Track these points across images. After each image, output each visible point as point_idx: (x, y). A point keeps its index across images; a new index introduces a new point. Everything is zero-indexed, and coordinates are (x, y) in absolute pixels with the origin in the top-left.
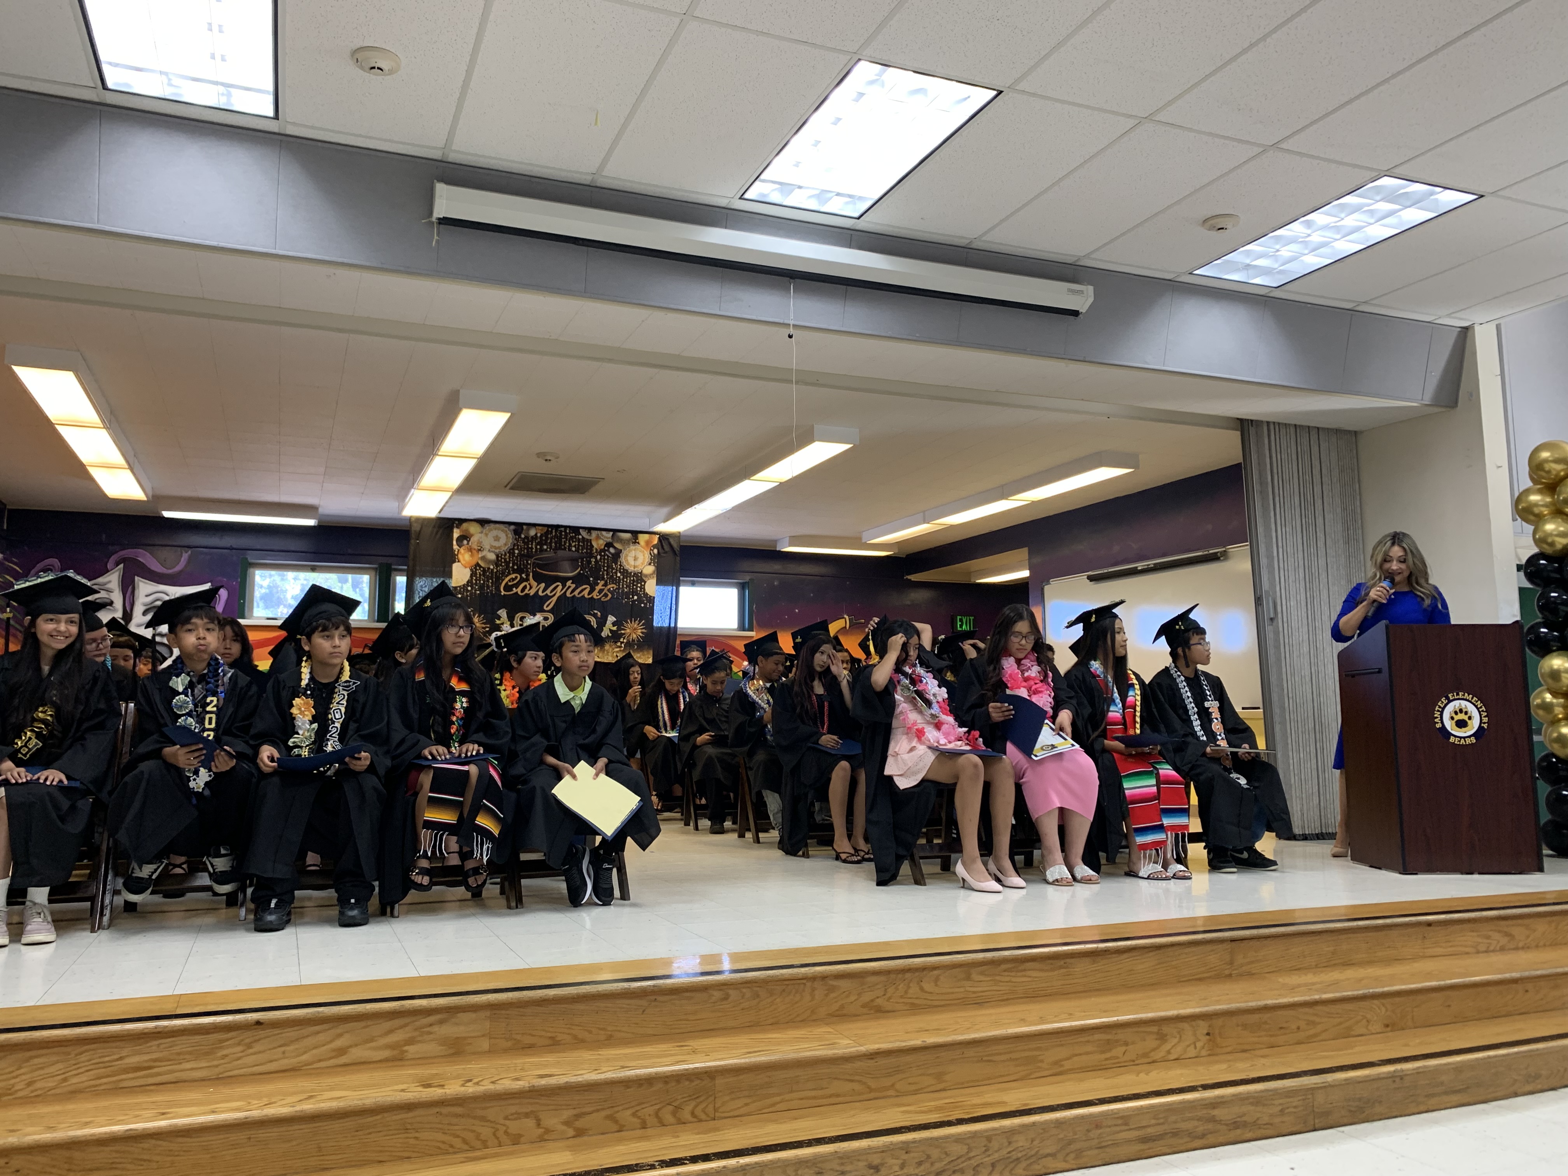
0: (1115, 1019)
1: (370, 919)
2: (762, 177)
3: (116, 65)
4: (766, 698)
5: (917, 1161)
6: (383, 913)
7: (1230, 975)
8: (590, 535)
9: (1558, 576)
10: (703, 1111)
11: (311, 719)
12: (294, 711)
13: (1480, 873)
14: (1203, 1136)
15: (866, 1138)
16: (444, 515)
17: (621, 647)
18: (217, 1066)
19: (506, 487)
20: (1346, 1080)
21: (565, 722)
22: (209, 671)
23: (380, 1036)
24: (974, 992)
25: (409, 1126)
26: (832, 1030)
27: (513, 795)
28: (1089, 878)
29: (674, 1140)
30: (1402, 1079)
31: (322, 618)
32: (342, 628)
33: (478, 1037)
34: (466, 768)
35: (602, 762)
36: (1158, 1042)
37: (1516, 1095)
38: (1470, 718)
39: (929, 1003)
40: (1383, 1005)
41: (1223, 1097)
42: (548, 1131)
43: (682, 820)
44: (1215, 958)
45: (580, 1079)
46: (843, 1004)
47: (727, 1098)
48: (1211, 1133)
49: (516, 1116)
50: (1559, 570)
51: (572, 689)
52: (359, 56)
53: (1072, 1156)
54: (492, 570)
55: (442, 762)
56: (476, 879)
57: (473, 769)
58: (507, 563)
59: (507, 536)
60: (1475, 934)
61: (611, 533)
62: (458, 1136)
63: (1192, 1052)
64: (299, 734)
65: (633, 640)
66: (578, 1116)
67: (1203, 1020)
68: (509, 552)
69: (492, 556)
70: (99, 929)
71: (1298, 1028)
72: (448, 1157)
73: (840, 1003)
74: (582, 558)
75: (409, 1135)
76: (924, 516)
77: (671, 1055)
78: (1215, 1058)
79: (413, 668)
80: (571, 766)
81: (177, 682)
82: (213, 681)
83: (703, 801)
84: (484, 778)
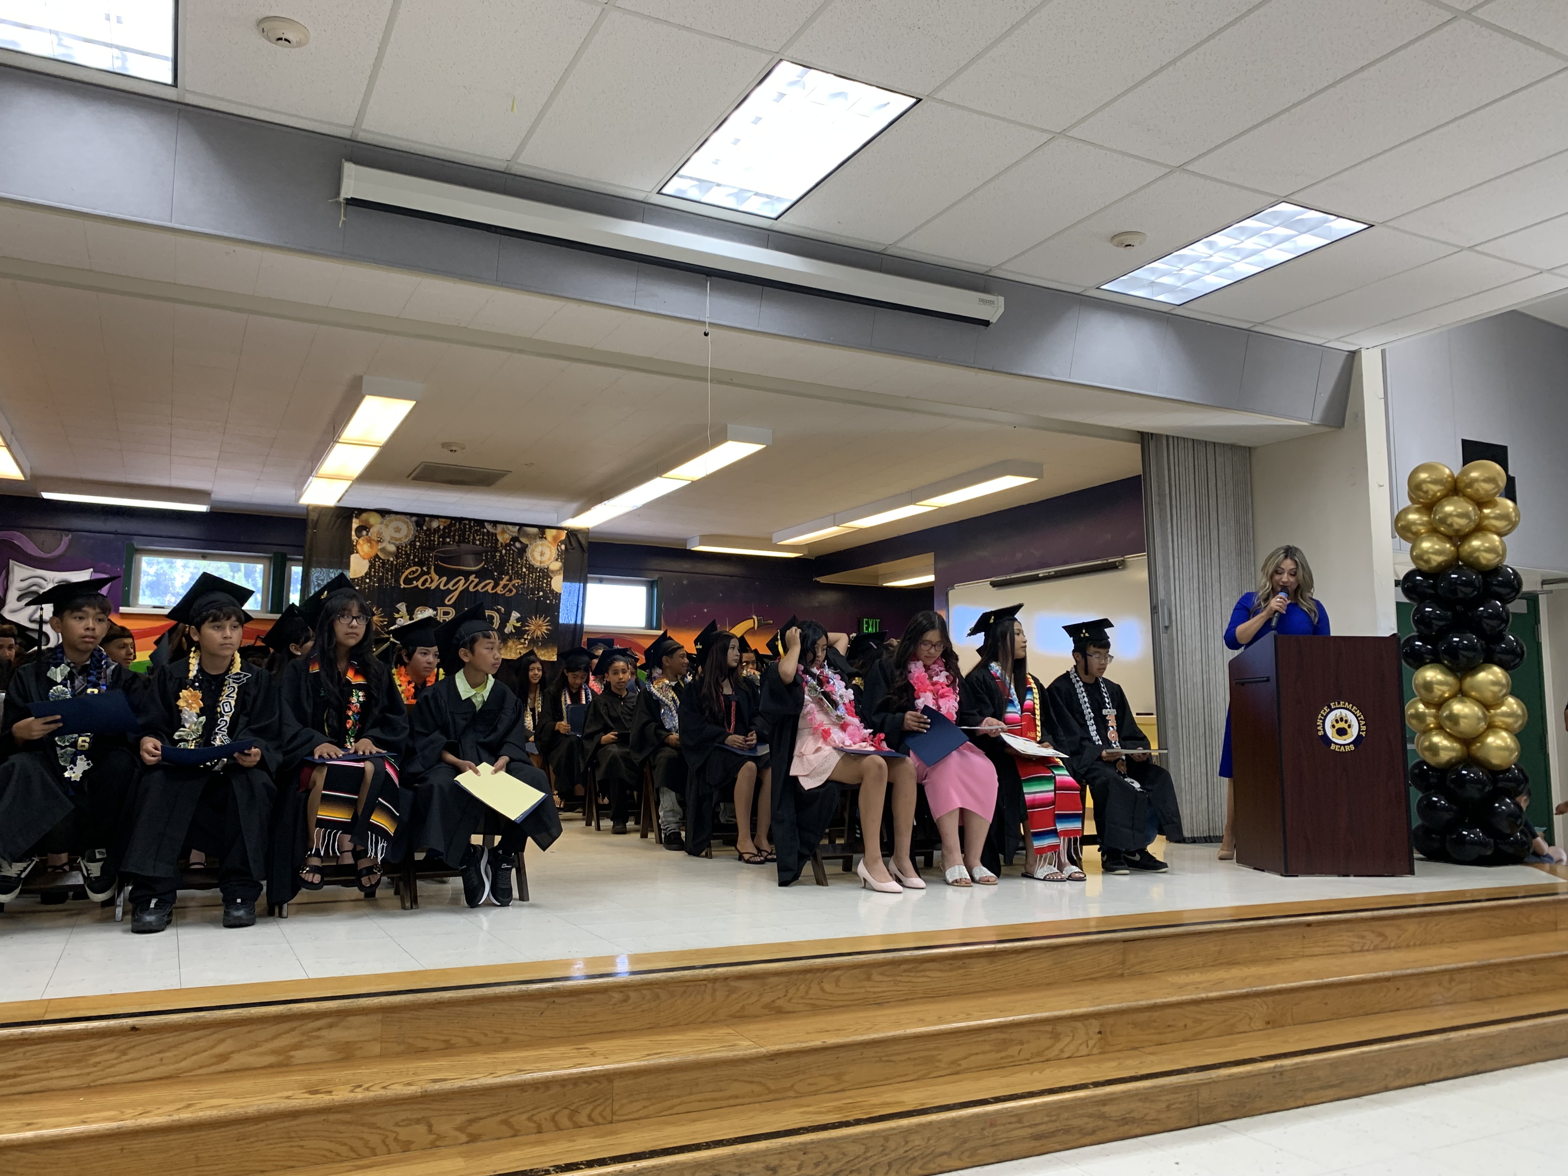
0: (1011, 1018)
1: (257, 920)
2: (681, 172)
4: (671, 696)
5: (815, 1161)
6: (271, 914)
7: (1122, 975)
8: (496, 529)
9: (1432, 592)
10: (601, 1114)
11: (198, 712)
12: (181, 703)
13: (1355, 876)
14: (1093, 1132)
16: (343, 504)
18: (88, 1074)
19: (408, 476)
20: (1230, 1076)
21: (466, 719)
22: (91, 663)
23: (266, 1041)
24: (875, 993)
25: (293, 1135)
26: (733, 1032)
27: (410, 793)
28: (987, 879)
29: (571, 1144)
30: (1281, 1074)
31: (212, 608)
32: (234, 618)
33: (368, 1041)
34: (361, 765)
35: (503, 760)
36: (1052, 1041)
37: (1387, 1089)
38: (1349, 726)
39: (830, 1003)
40: (1265, 1003)
41: (1113, 1094)
42: (440, 1137)
44: (1107, 958)
45: (475, 1083)
46: (743, 1005)
47: (624, 1101)
48: (1101, 1129)
49: (406, 1122)
50: (1434, 586)
51: (473, 686)
52: (266, 25)
53: (967, 1154)
54: (392, 562)
55: (338, 759)
56: (369, 879)
57: (369, 766)
58: (408, 556)
59: (408, 527)
60: (1350, 934)
61: (518, 527)
62: (345, 1144)
63: (1084, 1051)
64: (185, 727)
65: (538, 637)
66: (471, 1122)
67: (1096, 1019)
68: (410, 544)
69: (392, 548)
71: (1185, 1026)
72: (335, 1165)
73: (740, 1005)
74: (486, 552)
75: (293, 1144)
76: (834, 519)
77: (569, 1058)
78: (1106, 1056)
79: (308, 660)
80: (473, 764)
81: (56, 672)
82: (95, 673)
83: (606, 801)
84: (381, 775)
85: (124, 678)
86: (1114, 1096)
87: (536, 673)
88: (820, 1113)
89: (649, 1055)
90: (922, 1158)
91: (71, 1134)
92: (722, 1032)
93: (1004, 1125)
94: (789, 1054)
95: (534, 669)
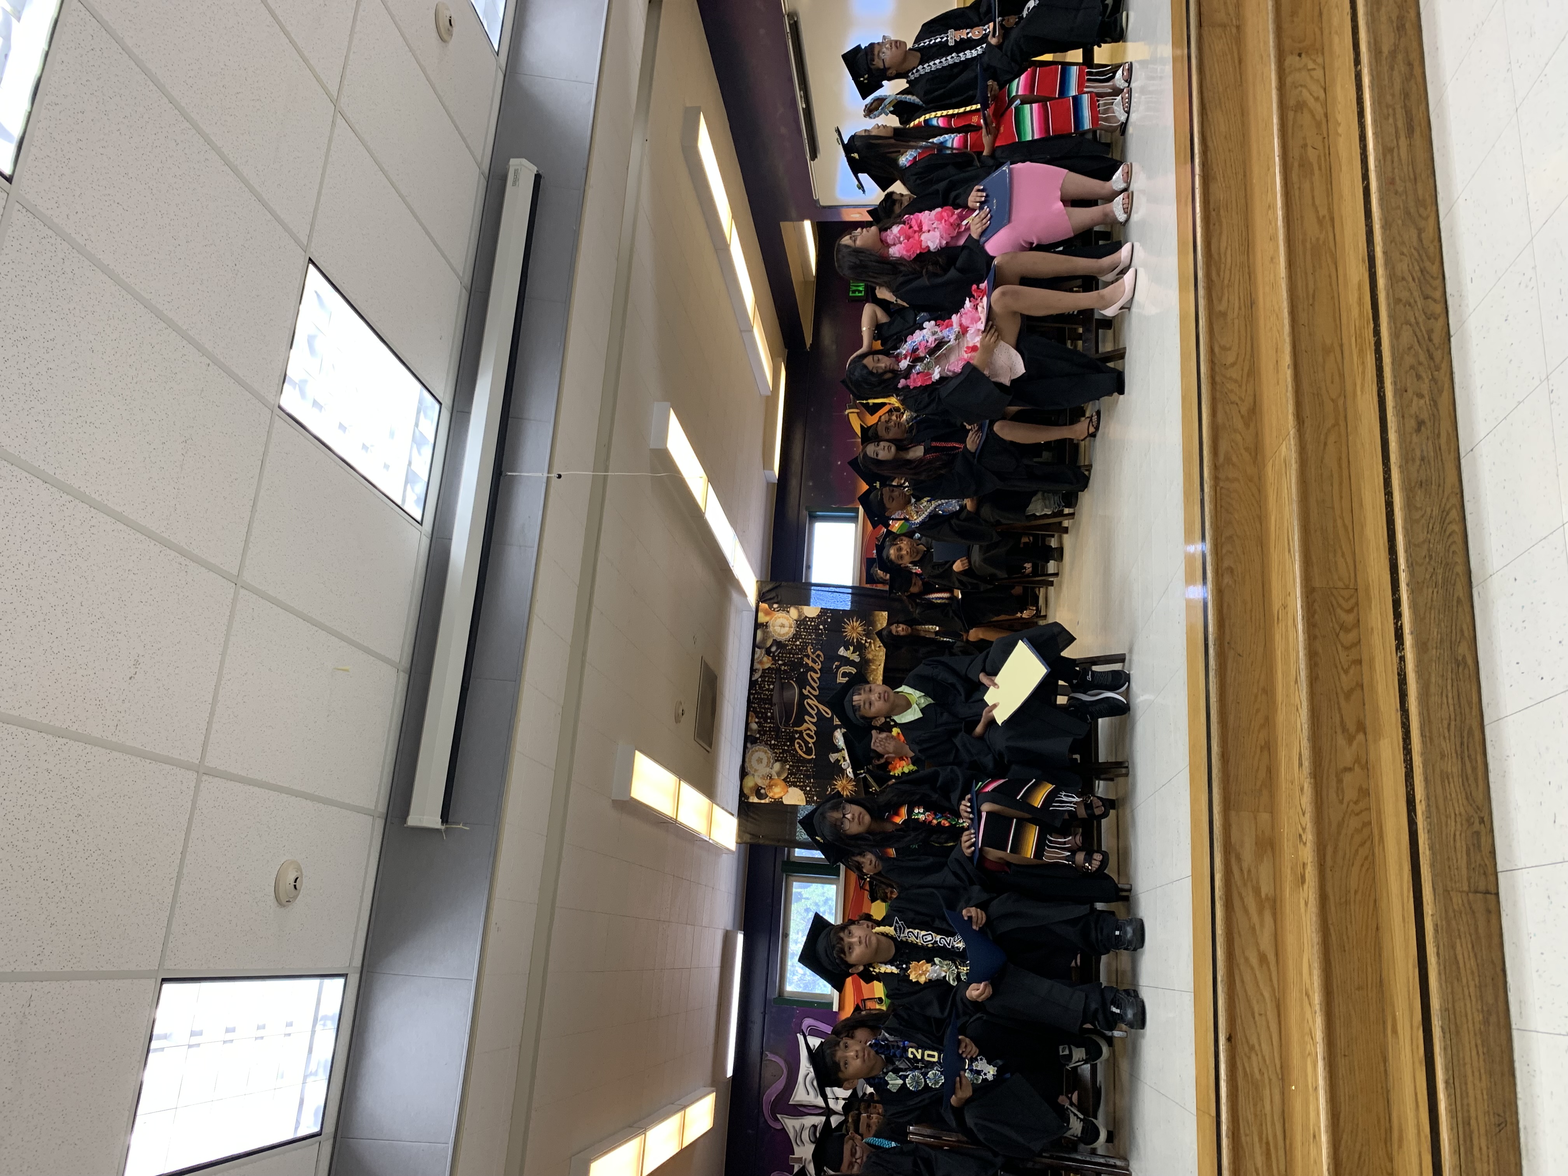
0: (1277, 159)
1: (1136, 915)
2: (399, 503)
3: (298, 1123)
4: (926, 504)
5: (1415, 380)
6: (1126, 899)
7: (1238, 28)
8: (759, 670)
10: (1347, 600)
11: (930, 964)
12: (922, 980)
14: (1410, 64)
15: (1387, 435)
16: (735, 811)
17: (870, 643)
18: (1270, 1080)
19: (708, 752)
21: (942, 714)
22: (882, 1053)
23: (1249, 919)
24: (1240, 308)
25: (1343, 900)
26: (1271, 461)
27: (1014, 767)
28: (1125, 175)
29: (1375, 633)
31: (832, 954)
32: (842, 935)
33: (1256, 823)
34: (984, 815)
35: (983, 678)
36: (1305, 111)
39: (1248, 357)
41: (1369, 43)
42: (1357, 761)
43: (1047, 588)
44: (1218, 45)
45: (1305, 726)
46: (1245, 449)
47: (1335, 576)
48: (1408, 55)
49: (1339, 792)
51: (908, 705)
52: (284, 900)
53: (1422, 210)
54: (790, 766)
55: (977, 837)
56: (1097, 807)
57: (986, 807)
58: (784, 751)
59: (757, 751)
61: (756, 649)
62: (1357, 851)
63: (1318, 74)
64: (945, 976)
65: (864, 630)
66: (1344, 730)
67: (1285, 60)
68: (774, 749)
69: (777, 766)
70: (1128, 1170)
72: (1377, 861)
73: (1243, 451)
74: (781, 678)
75: (1352, 900)
76: (745, 331)
77: (1287, 631)
78: (1326, 48)
79: (882, 858)
80: (987, 709)
81: (893, 1084)
82: (892, 1051)
83: (1028, 565)
84: (995, 796)
85: (898, 1026)
86: (1372, 41)
87: (900, 629)
88: (1363, 373)
89: (1289, 551)
90: (1423, 261)
91: (1326, 1102)
92: (1270, 473)
93: (1393, 169)
94: (1298, 405)
95: (897, 632)
